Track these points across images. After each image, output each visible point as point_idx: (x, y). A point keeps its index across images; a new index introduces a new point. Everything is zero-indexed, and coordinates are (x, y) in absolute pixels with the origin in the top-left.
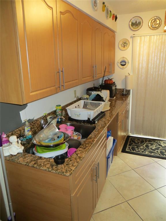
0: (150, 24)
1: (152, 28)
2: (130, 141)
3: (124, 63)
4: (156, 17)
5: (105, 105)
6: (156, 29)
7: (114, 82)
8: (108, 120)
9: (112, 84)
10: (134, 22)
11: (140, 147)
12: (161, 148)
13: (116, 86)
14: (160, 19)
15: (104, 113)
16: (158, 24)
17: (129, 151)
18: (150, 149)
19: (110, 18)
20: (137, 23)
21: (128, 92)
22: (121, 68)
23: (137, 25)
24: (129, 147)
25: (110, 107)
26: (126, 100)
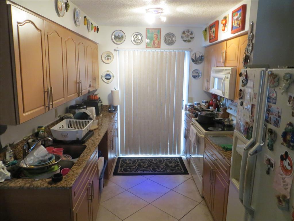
0: (132, 39)
1: (135, 43)
2: (121, 163)
3: (109, 77)
4: (138, 33)
5: (93, 123)
6: (138, 44)
7: (99, 98)
8: (98, 138)
9: (97, 100)
10: (117, 35)
11: (133, 167)
12: (153, 165)
13: (101, 102)
14: (141, 35)
15: (93, 132)
16: (140, 39)
17: (121, 173)
18: (142, 167)
19: (92, 30)
20: (120, 36)
21: (116, 108)
22: (106, 82)
23: (120, 39)
24: (121, 169)
25: (98, 125)
26: (113, 117)
